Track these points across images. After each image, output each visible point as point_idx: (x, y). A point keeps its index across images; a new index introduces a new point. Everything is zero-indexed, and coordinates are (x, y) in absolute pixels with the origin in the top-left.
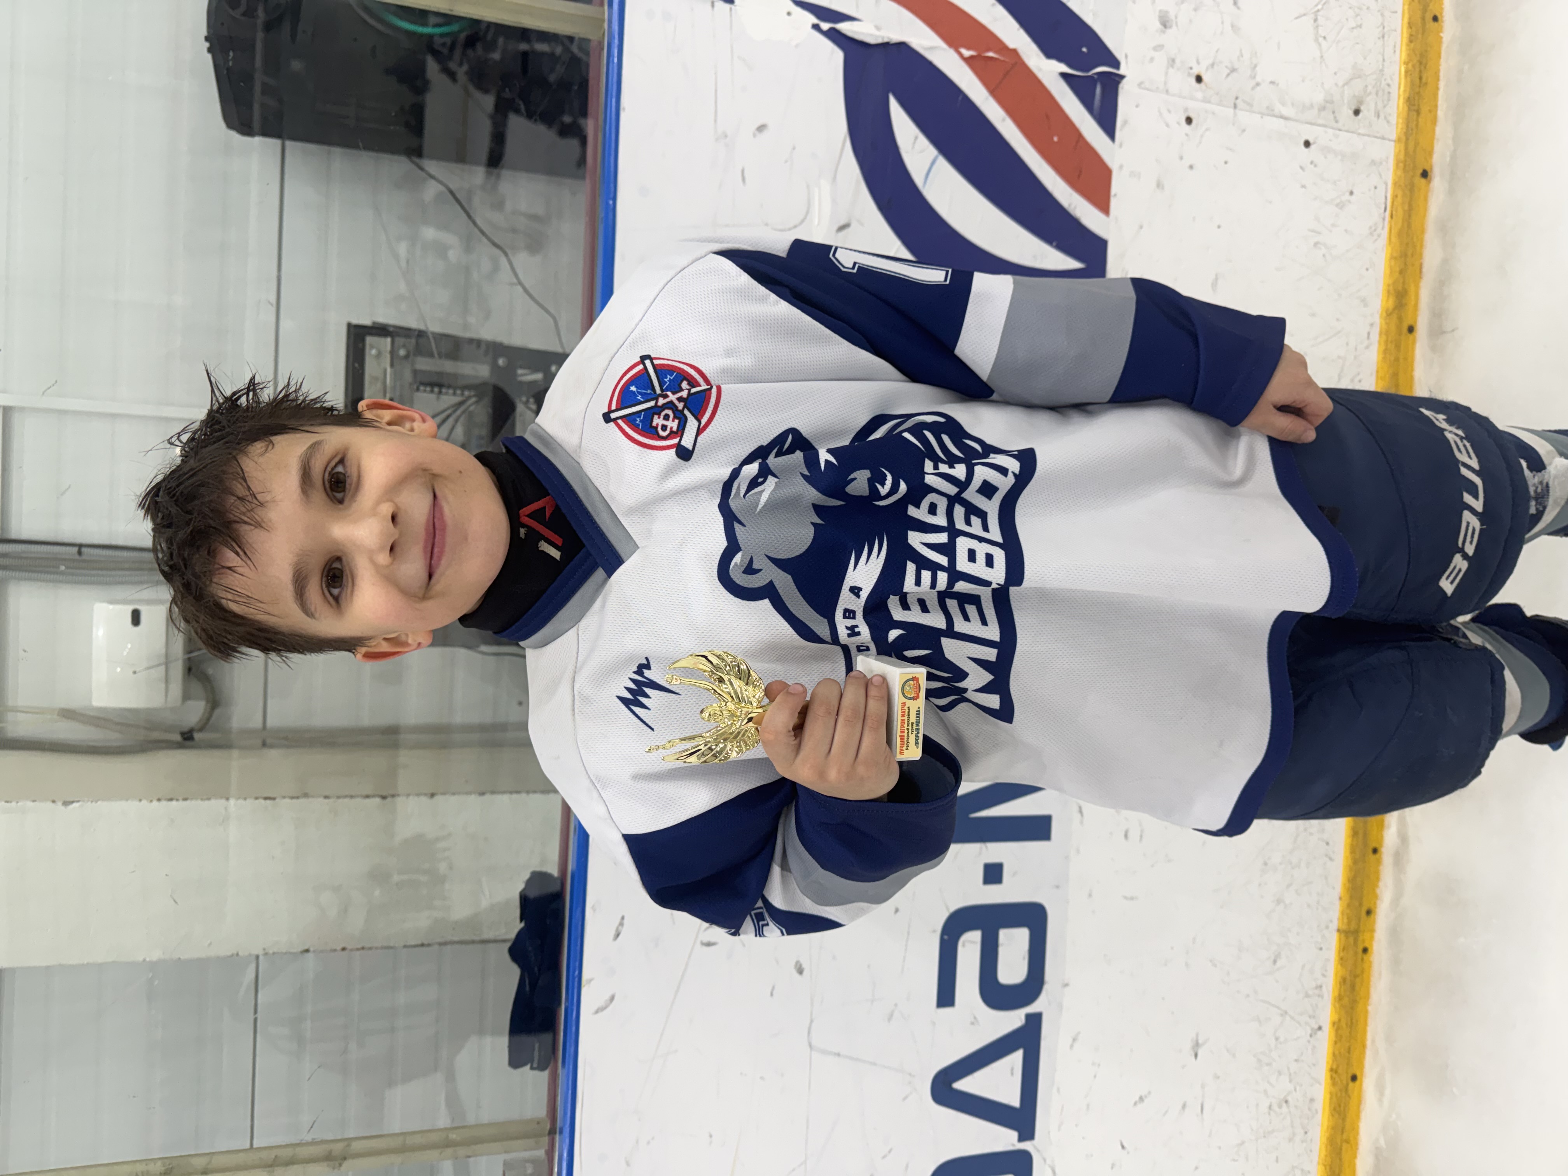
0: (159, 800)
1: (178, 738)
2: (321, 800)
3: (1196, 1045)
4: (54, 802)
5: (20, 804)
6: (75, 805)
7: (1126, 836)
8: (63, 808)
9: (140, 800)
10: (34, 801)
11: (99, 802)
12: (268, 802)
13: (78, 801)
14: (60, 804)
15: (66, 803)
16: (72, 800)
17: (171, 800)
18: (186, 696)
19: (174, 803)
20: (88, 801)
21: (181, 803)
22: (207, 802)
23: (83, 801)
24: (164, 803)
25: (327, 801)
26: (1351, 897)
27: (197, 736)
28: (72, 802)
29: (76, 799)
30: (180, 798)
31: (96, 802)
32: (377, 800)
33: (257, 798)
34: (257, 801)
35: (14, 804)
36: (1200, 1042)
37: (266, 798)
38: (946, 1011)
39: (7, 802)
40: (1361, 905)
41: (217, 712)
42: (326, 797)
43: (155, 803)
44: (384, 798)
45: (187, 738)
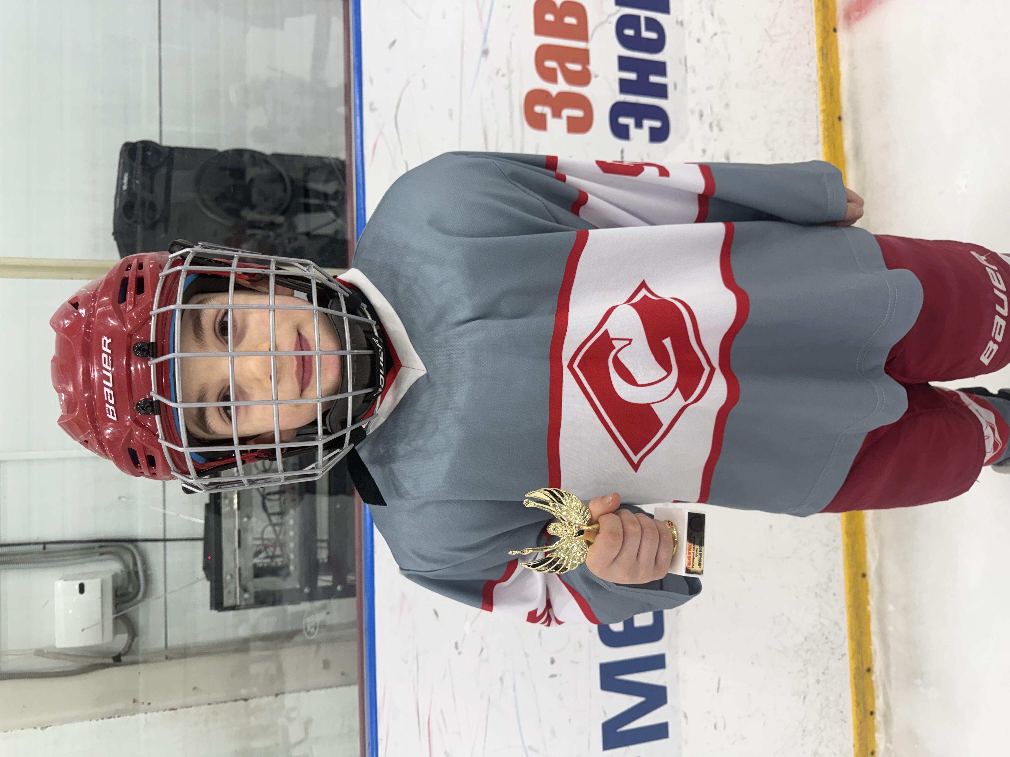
0: (103, 719)
1: (111, 661)
2: (207, 706)
4: (35, 728)
5: (13, 732)
6: (49, 728)
7: (715, 727)
8: (41, 731)
9: (91, 720)
10: (22, 729)
11: (64, 725)
12: (172, 712)
13: (51, 726)
14: (39, 729)
15: (43, 728)
16: (46, 726)
17: (110, 718)
18: (116, 631)
19: (112, 719)
20: (57, 725)
21: (117, 719)
22: (133, 716)
23: (54, 725)
24: (106, 720)
25: (210, 707)
26: (861, 745)
27: (123, 659)
28: (47, 727)
29: (49, 725)
30: (116, 716)
31: (62, 725)
32: (243, 702)
33: (165, 710)
34: (165, 712)
35: (9, 732)
37: (171, 709)
39: (5, 732)
40: (867, 749)
41: (136, 639)
42: (209, 704)
43: (100, 721)
44: (246, 700)
45: (117, 660)
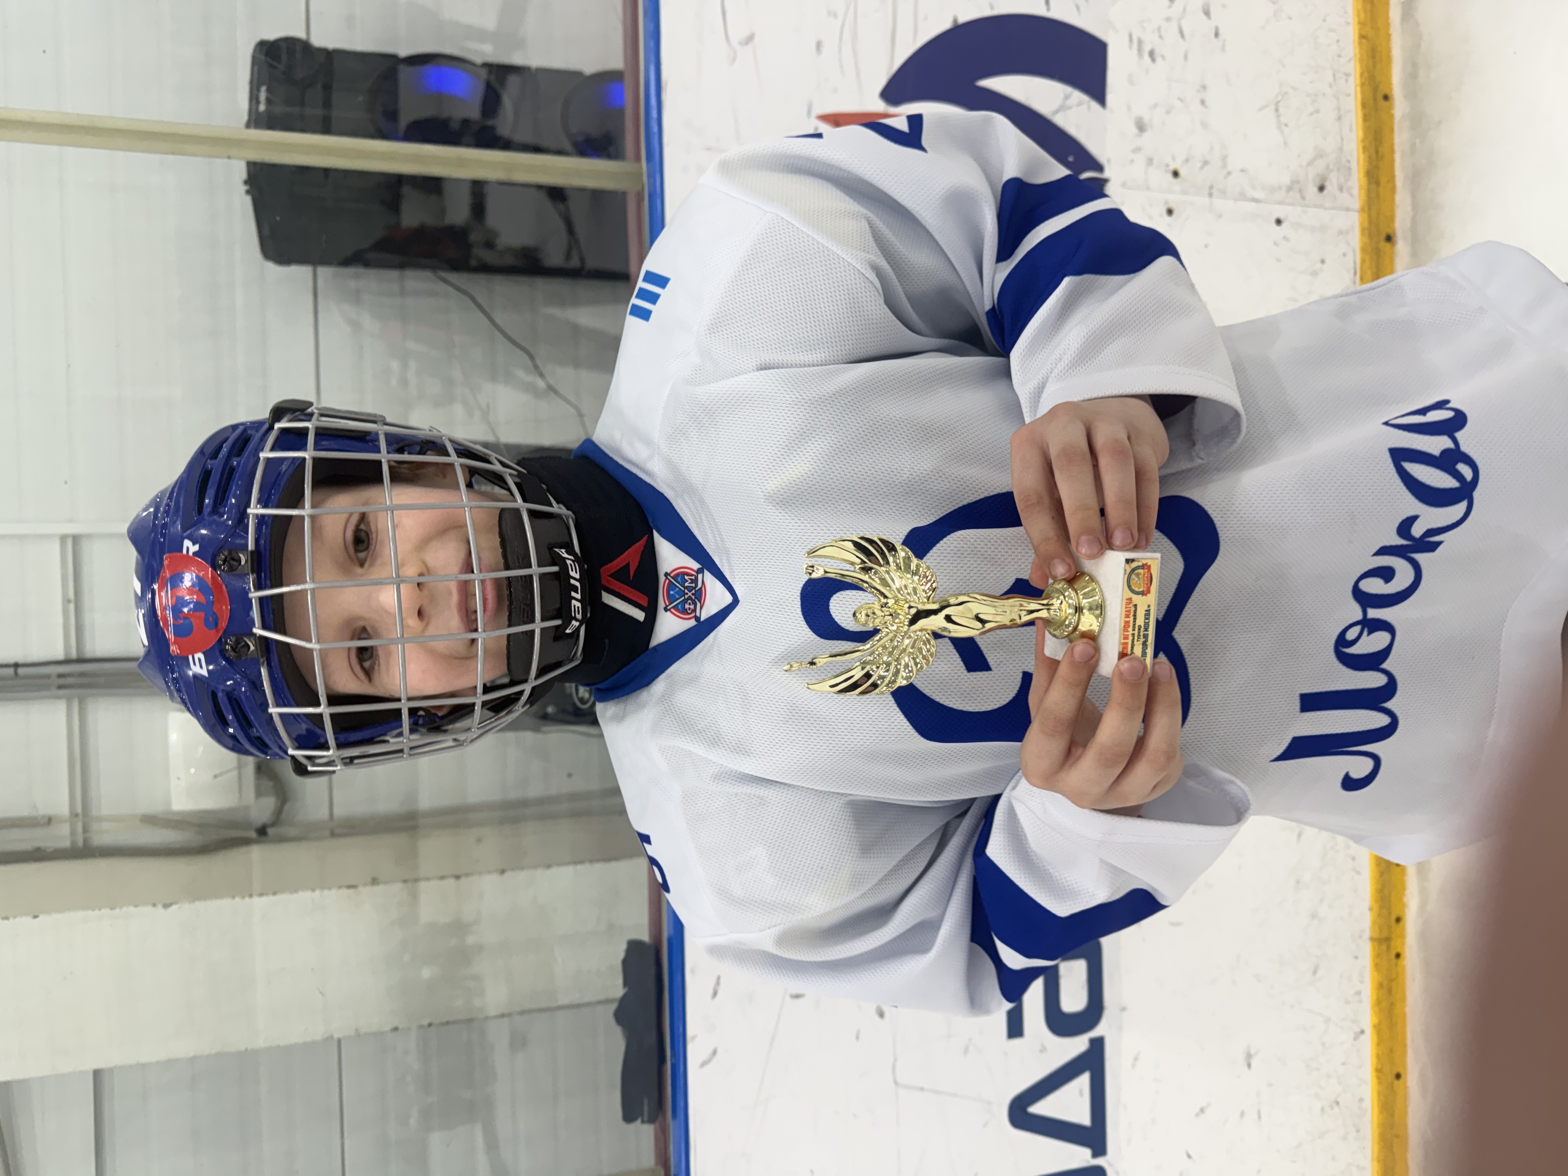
0: (251, 896)
1: (252, 834)
3: (1249, 1057)
4: (154, 905)
5: (123, 909)
6: (174, 907)
8: (162, 910)
9: (234, 898)
10: (136, 906)
11: (196, 903)
12: (351, 890)
13: (177, 903)
14: (160, 907)
15: (166, 906)
16: (171, 902)
17: (262, 895)
18: (259, 792)
19: (264, 898)
20: (184, 902)
21: (271, 898)
24: (256, 899)
26: (1381, 907)
27: (270, 831)
29: (175, 901)
30: (270, 893)
35: (118, 910)
36: (1252, 1052)
38: (1016, 1042)
40: (1390, 913)
41: (287, 806)
43: (247, 899)
45: (262, 833)
